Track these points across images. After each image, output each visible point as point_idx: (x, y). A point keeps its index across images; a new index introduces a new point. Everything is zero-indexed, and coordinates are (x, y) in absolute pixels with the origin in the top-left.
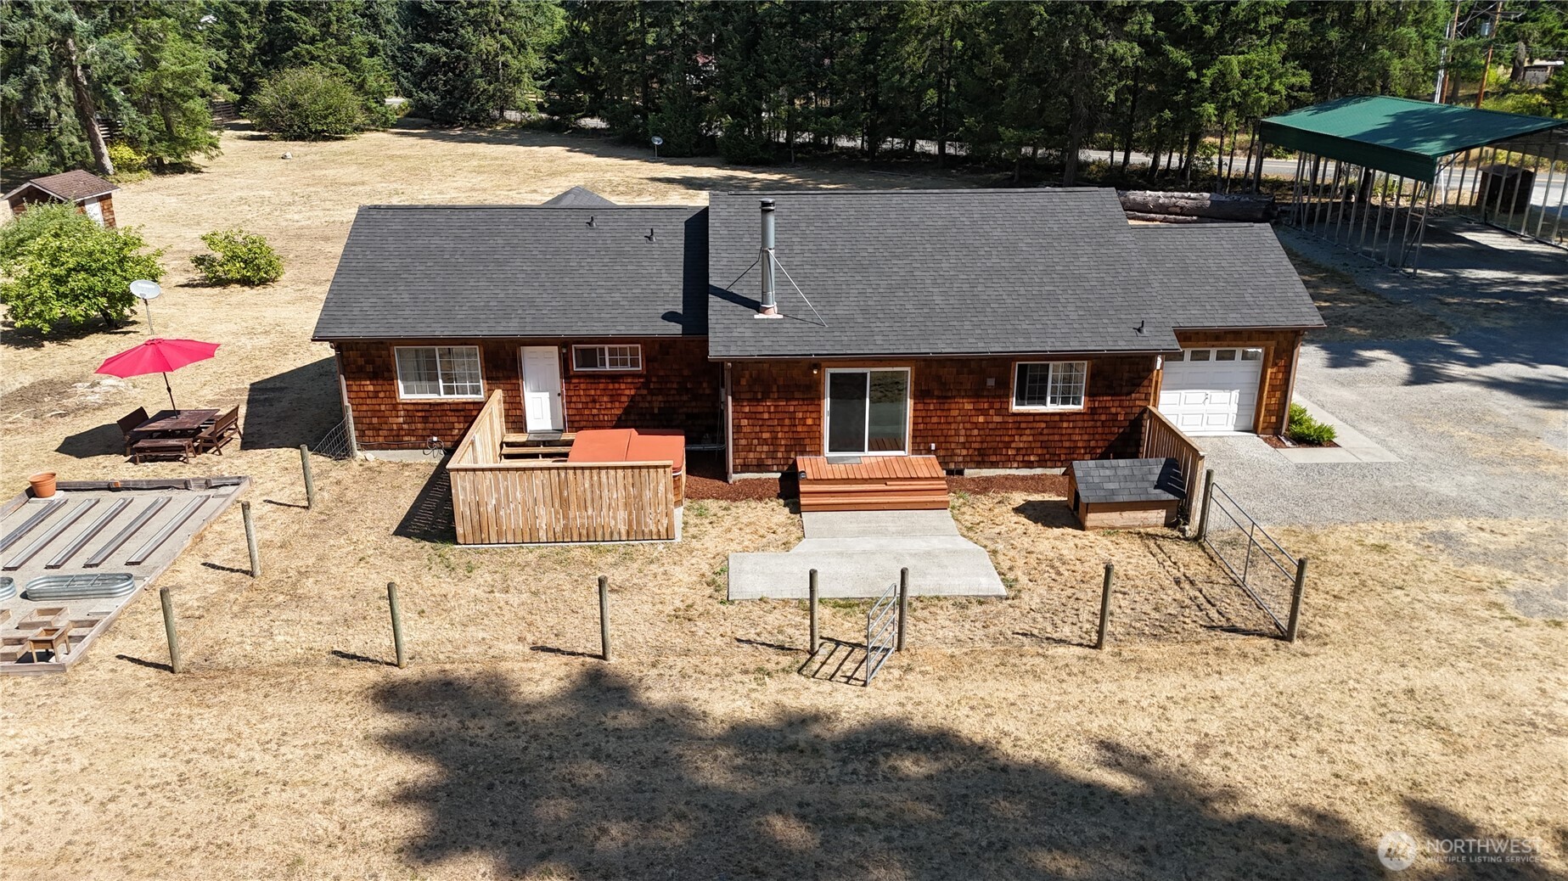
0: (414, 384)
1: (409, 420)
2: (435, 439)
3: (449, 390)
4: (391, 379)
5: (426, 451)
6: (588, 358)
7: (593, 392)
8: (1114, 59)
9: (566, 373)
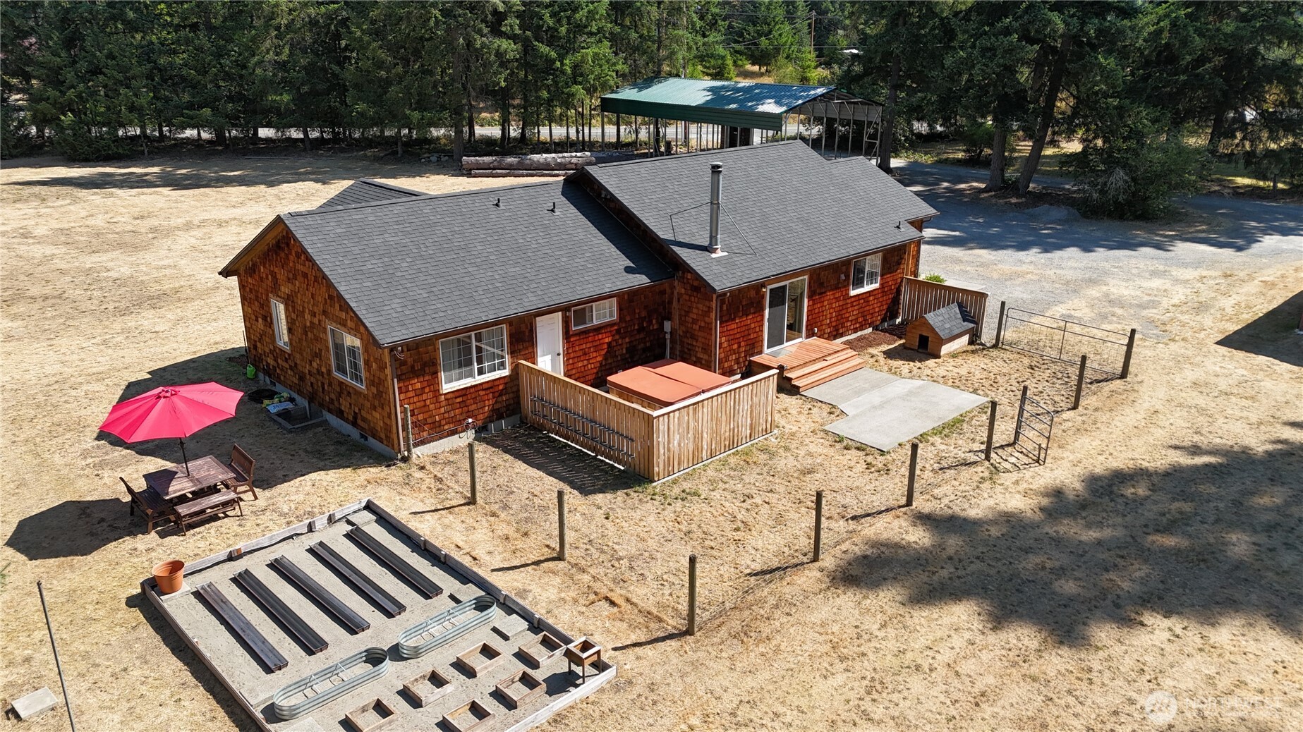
0: (455, 373)
1: (449, 408)
2: (470, 420)
3: (481, 372)
4: (435, 374)
5: (462, 435)
6: (581, 316)
7: (584, 346)
8: (499, 54)
9: (567, 335)
